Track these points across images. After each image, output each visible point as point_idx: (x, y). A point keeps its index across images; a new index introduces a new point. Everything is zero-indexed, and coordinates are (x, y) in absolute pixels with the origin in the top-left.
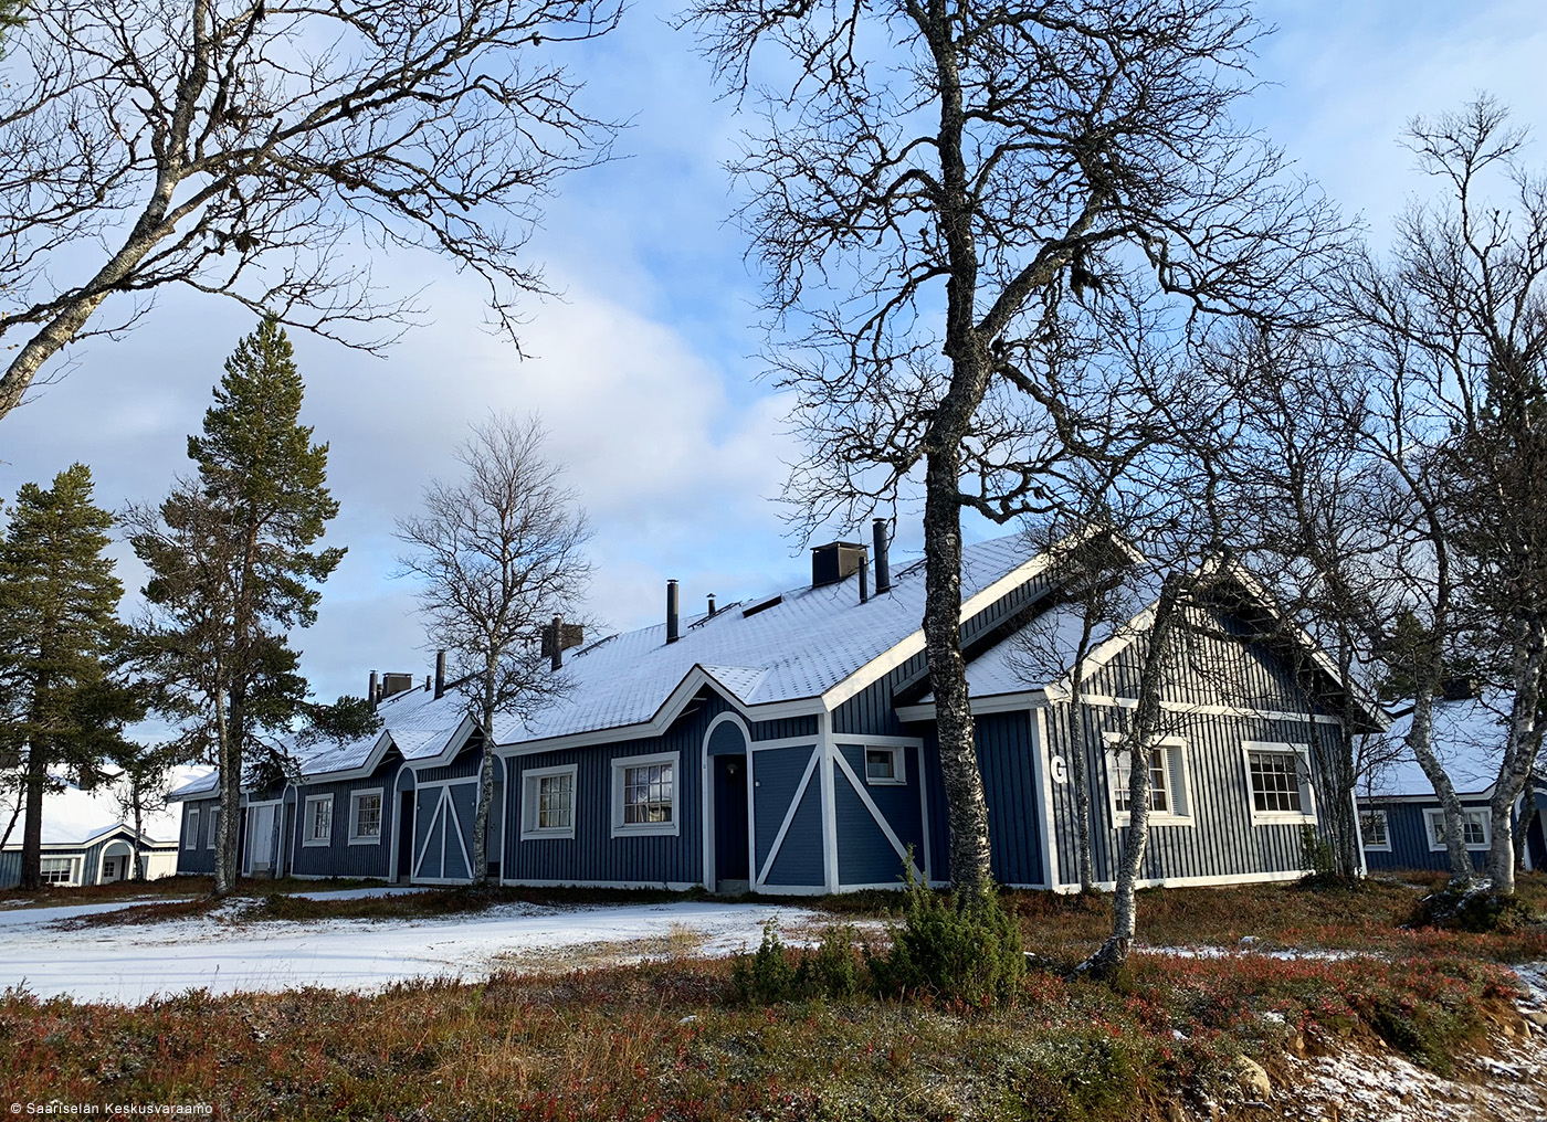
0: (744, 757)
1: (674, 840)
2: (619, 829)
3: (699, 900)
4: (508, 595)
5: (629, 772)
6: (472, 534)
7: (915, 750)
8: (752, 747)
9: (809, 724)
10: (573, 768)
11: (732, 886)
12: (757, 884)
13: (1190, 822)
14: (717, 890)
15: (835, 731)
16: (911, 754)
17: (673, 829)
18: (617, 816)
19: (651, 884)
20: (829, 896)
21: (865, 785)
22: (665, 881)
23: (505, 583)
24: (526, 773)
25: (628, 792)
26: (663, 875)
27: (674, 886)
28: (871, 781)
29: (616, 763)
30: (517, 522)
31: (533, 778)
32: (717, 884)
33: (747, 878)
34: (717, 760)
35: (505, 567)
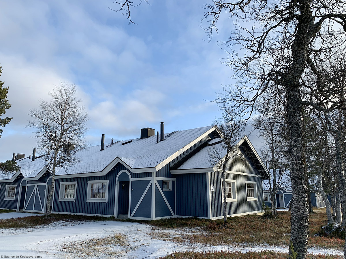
0: (129, 182)
1: (106, 203)
2: (89, 199)
3: (113, 220)
4: (62, 134)
5: (92, 184)
6: (52, 117)
7: (174, 181)
8: (131, 180)
9: (150, 174)
10: (76, 183)
11: (123, 216)
12: (130, 216)
13: (236, 200)
14: (118, 217)
15: (156, 176)
16: (173, 182)
17: (105, 200)
18: (89, 196)
19: (98, 215)
20: (152, 221)
21: (162, 190)
22: (103, 214)
23: (61, 131)
24: (61, 183)
25: (92, 190)
26: (102, 213)
27: (105, 216)
28: (164, 189)
29: (89, 182)
30: (66, 114)
31: (63, 185)
32: (118, 216)
33: (128, 214)
34: (120, 183)
35: (62, 127)
